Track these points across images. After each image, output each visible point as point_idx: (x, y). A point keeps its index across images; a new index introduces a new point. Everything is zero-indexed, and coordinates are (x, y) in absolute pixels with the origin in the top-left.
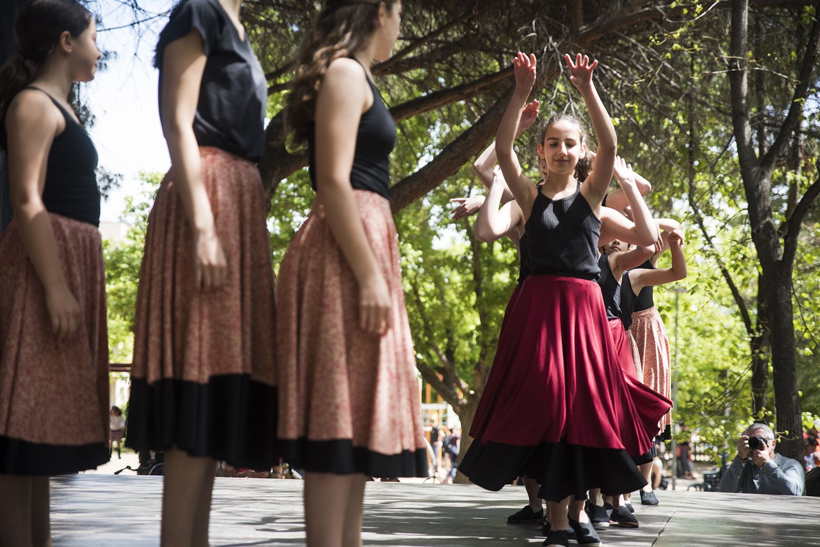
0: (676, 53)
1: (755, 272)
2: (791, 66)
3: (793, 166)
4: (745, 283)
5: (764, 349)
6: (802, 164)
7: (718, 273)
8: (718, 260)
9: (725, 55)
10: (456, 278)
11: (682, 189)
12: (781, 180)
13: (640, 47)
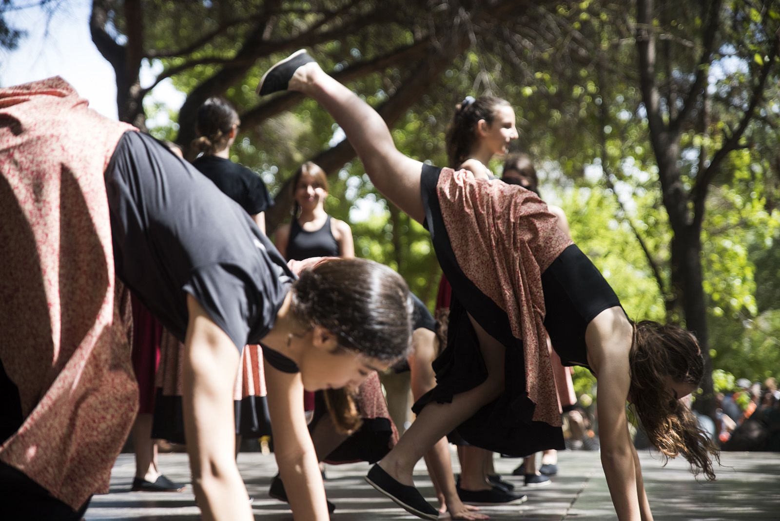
0: (585, 23)
1: (667, 237)
2: (695, 32)
3: (700, 129)
4: (657, 247)
5: (676, 310)
6: (709, 128)
7: (632, 238)
8: (631, 224)
9: (632, 23)
10: (376, 249)
11: (594, 156)
12: (689, 145)
13: (550, 17)
